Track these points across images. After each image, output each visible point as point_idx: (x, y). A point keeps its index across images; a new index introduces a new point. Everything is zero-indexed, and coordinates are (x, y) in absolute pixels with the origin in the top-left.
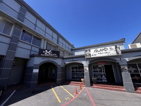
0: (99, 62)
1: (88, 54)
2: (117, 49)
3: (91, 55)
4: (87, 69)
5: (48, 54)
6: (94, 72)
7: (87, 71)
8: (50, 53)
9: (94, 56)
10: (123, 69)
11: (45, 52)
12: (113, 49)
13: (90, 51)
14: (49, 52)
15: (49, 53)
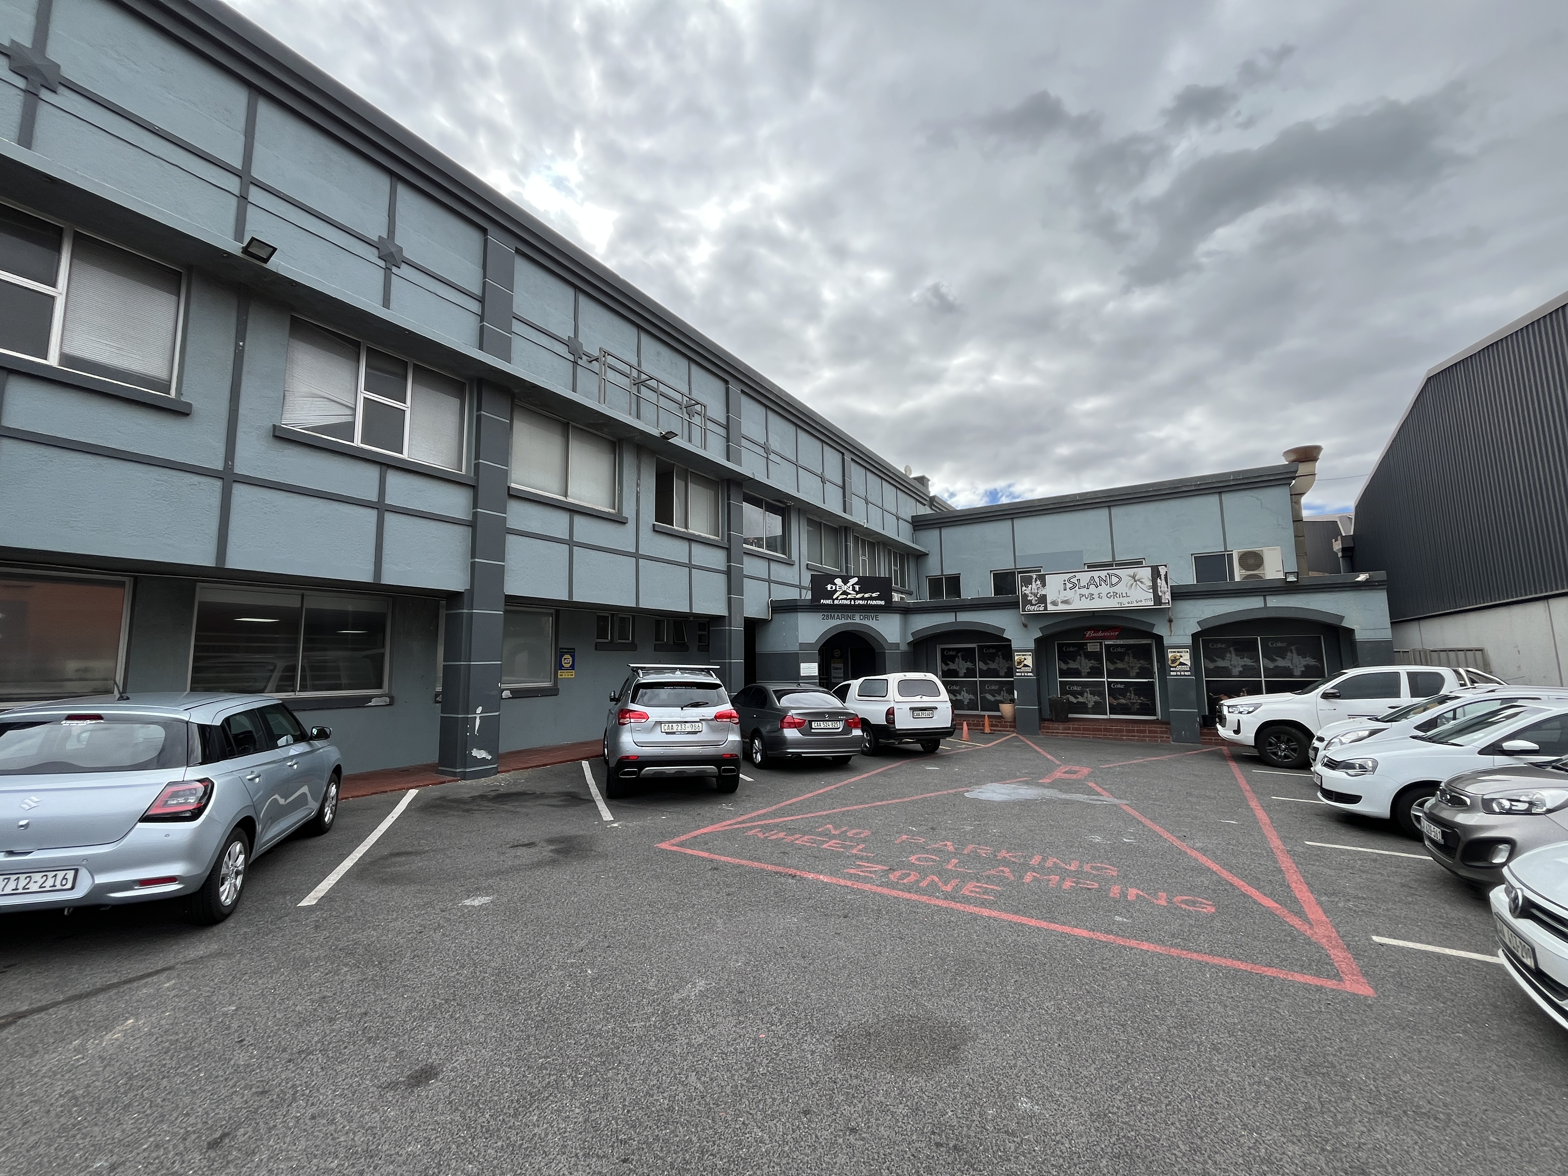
0: (1090, 628)
1: (1035, 595)
2: (1159, 580)
3: (1048, 601)
4: (1029, 661)
5: (848, 594)
6: (1063, 674)
7: (1027, 669)
8: (854, 590)
9: (1062, 608)
10: (1174, 661)
11: (834, 588)
12: (1142, 582)
13: (1044, 585)
14: (848, 588)
15: (850, 591)
